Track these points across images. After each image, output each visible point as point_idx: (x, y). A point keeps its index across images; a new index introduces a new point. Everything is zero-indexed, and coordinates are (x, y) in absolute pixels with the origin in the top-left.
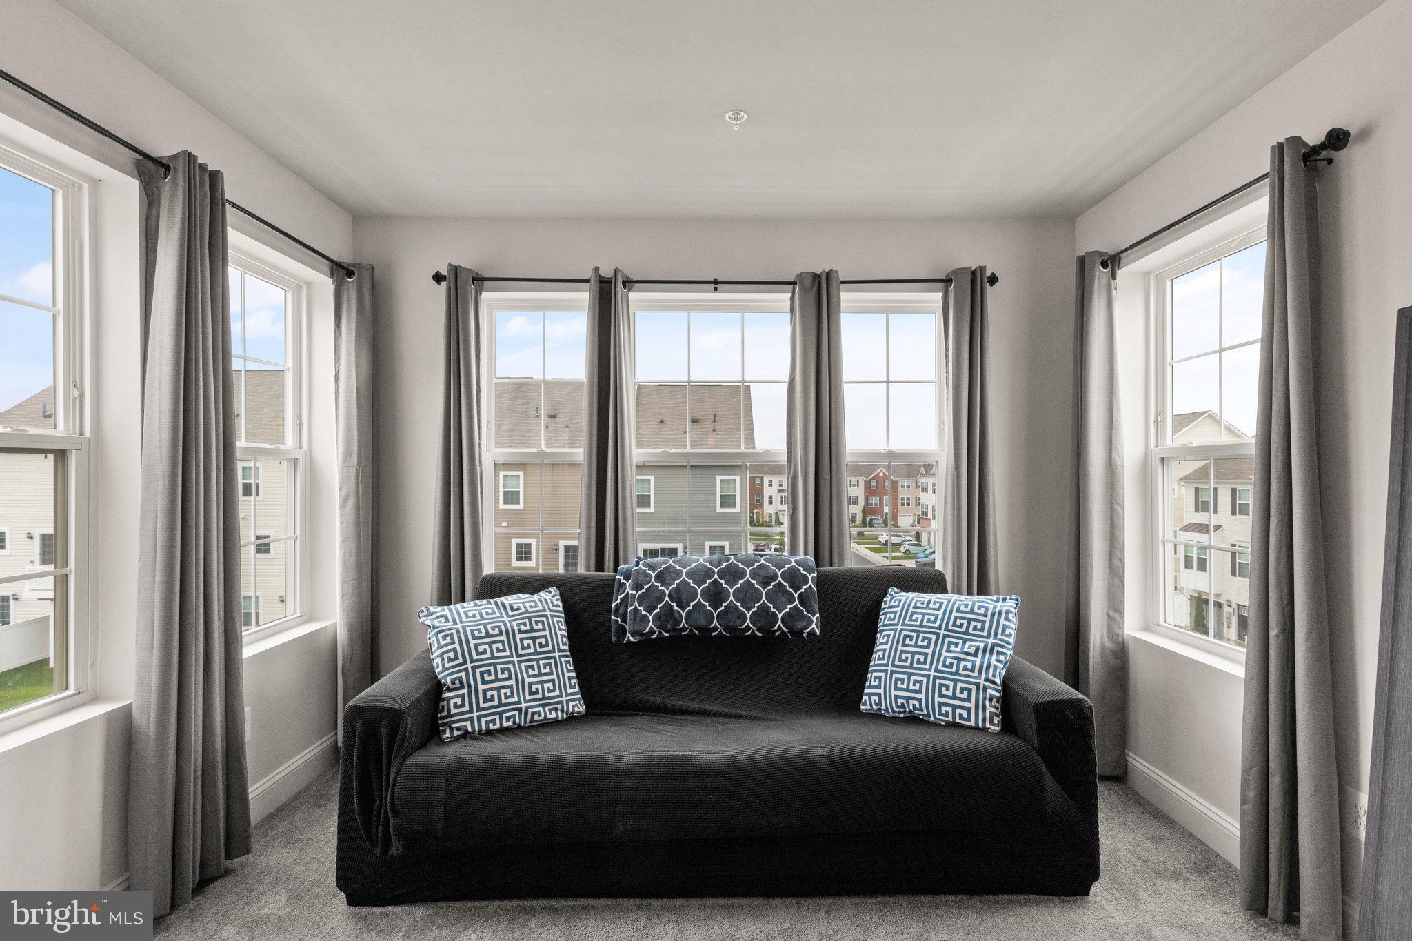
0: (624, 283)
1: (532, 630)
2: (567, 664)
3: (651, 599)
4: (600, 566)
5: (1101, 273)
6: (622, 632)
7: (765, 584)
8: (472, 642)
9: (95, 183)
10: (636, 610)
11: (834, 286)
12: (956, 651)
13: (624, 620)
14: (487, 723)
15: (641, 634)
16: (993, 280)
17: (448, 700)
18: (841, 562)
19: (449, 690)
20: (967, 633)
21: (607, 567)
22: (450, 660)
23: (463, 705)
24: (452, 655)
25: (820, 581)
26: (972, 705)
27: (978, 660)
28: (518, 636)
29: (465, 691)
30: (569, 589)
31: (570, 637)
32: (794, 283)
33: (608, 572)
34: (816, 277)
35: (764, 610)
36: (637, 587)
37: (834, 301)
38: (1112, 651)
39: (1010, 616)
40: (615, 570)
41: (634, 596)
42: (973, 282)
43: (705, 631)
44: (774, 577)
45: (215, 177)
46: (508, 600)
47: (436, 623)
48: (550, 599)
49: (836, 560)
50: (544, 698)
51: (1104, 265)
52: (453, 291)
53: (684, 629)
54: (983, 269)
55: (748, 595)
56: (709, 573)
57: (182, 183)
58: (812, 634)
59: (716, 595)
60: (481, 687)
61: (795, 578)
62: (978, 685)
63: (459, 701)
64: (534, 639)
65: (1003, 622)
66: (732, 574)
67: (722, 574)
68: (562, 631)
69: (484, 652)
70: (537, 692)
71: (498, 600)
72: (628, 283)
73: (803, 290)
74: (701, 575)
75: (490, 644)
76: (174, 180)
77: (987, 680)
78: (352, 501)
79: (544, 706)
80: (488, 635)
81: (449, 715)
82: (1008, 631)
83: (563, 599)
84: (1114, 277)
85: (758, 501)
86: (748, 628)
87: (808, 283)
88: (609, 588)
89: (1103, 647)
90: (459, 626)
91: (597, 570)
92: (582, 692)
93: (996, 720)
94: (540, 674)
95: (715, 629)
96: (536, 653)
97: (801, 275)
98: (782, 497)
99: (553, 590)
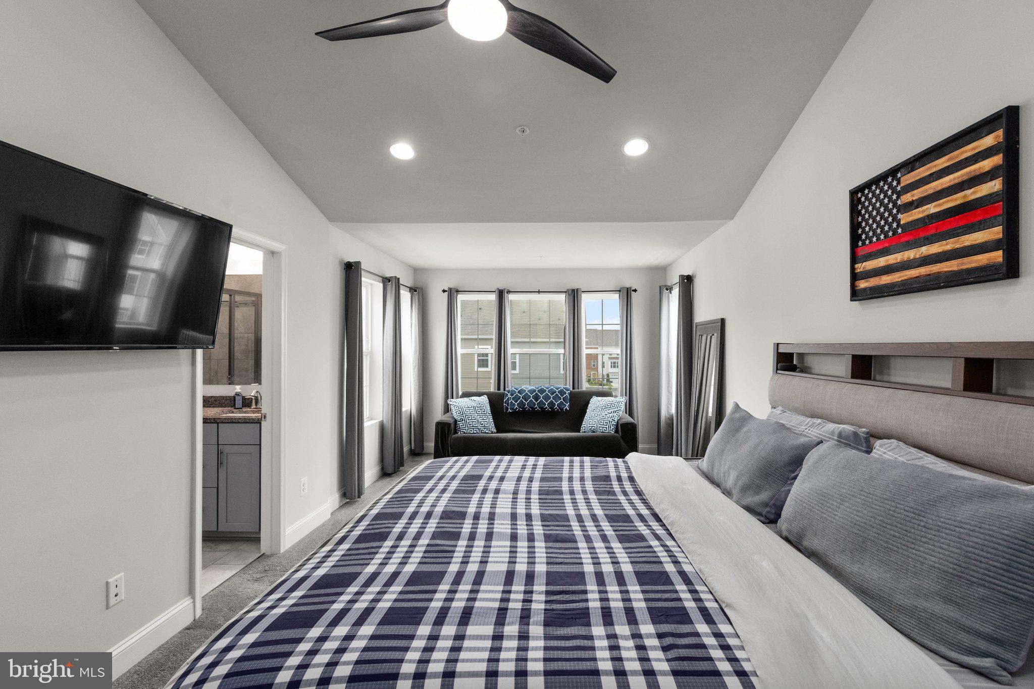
0: (507, 292)
1: (480, 407)
2: (491, 417)
3: (516, 399)
4: (499, 389)
5: (665, 292)
6: (507, 409)
7: (552, 394)
8: (464, 409)
9: (371, 284)
10: (512, 402)
11: (579, 294)
12: (606, 412)
13: (508, 405)
14: (470, 431)
15: (513, 409)
16: (635, 291)
17: (459, 424)
18: (582, 388)
19: (459, 421)
20: (610, 407)
21: (501, 388)
22: (459, 413)
23: (463, 425)
24: (459, 412)
25: (571, 394)
26: (607, 427)
27: (611, 415)
28: (477, 408)
29: (464, 422)
30: (490, 396)
31: (491, 410)
32: (566, 292)
33: (502, 390)
34: (573, 290)
35: (552, 402)
36: (512, 395)
37: (579, 299)
38: (669, 418)
39: (623, 402)
40: (504, 390)
41: (511, 398)
42: (628, 291)
43: (533, 409)
44: (556, 392)
45: (399, 279)
46: (473, 398)
47: (453, 403)
48: (484, 399)
49: (579, 387)
50: (484, 426)
51: (667, 289)
52: (450, 295)
53: (526, 408)
54: (630, 288)
55: (547, 398)
56: (534, 391)
57: (394, 285)
58: (566, 409)
59: (536, 398)
60: (468, 421)
61: (562, 393)
62: (610, 421)
63: (462, 424)
64: (481, 409)
65: (620, 404)
66: (542, 391)
67: (539, 391)
68: (489, 408)
69: (468, 412)
70: (483, 424)
71: (470, 398)
72: (509, 292)
73: (569, 294)
74: (532, 391)
75: (469, 410)
76: (392, 283)
77: (613, 420)
78: (417, 367)
79: (485, 428)
80: (468, 407)
81: (460, 428)
82: (621, 407)
83: (488, 398)
84: (671, 293)
85: (594, 365)
86: (546, 408)
87: (570, 292)
88: (502, 396)
89: (665, 416)
90: (460, 404)
91: (498, 390)
92: (495, 426)
93: (613, 430)
94: (483, 420)
95: (536, 408)
96: (482, 413)
97: (568, 290)
98: (611, 363)
99: (485, 396)
